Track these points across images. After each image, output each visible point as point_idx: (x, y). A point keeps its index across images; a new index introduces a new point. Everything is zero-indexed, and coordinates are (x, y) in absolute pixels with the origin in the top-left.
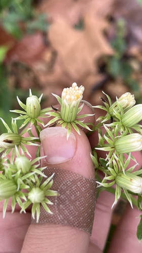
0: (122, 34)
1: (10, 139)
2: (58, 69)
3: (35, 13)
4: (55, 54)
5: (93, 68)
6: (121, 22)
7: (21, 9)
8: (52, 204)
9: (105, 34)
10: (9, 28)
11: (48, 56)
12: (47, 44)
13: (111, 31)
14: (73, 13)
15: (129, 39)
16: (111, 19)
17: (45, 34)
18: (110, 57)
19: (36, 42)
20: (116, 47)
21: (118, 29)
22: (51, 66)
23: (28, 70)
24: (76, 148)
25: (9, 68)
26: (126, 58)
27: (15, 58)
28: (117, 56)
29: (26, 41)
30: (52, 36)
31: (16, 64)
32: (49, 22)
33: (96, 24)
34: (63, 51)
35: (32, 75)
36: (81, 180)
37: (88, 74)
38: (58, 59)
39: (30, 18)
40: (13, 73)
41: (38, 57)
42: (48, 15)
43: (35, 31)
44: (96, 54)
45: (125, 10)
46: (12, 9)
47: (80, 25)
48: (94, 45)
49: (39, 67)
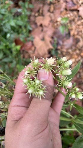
0: (56, 42)
1: (29, 73)
2: (36, 52)
3: (30, 35)
4: (35, 48)
5: (47, 52)
6: (56, 39)
7: (25, 34)
8: (45, 94)
9: (51, 42)
10: (22, 39)
11: (33, 48)
12: (33, 45)
13: (52, 41)
14: (41, 36)
15: (58, 44)
16: (52, 38)
17: (32, 42)
18: (52, 49)
19: (30, 44)
20: (54, 46)
21: (54, 41)
22: (34, 52)
23: (27, 52)
24: (49, 76)
25: (21, 52)
26: (57, 50)
27: (23, 49)
28: (54, 49)
29: (26, 44)
30: (34, 42)
31: (23, 51)
32: (34, 38)
33: (48, 39)
34: (38, 47)
35: (28, 54)
36: (50, 86)
37: (45, 54)
38: (36, 49)
39: (28, 37)
40: (22, 53)
41: (30, 49)
42: (33, 36)
43: (29, 41)
44: (48, 48)
45: (57, 35)
46: (22, 34)
47: (43, 39)
48: (47, 45)
49: (30, 52)
